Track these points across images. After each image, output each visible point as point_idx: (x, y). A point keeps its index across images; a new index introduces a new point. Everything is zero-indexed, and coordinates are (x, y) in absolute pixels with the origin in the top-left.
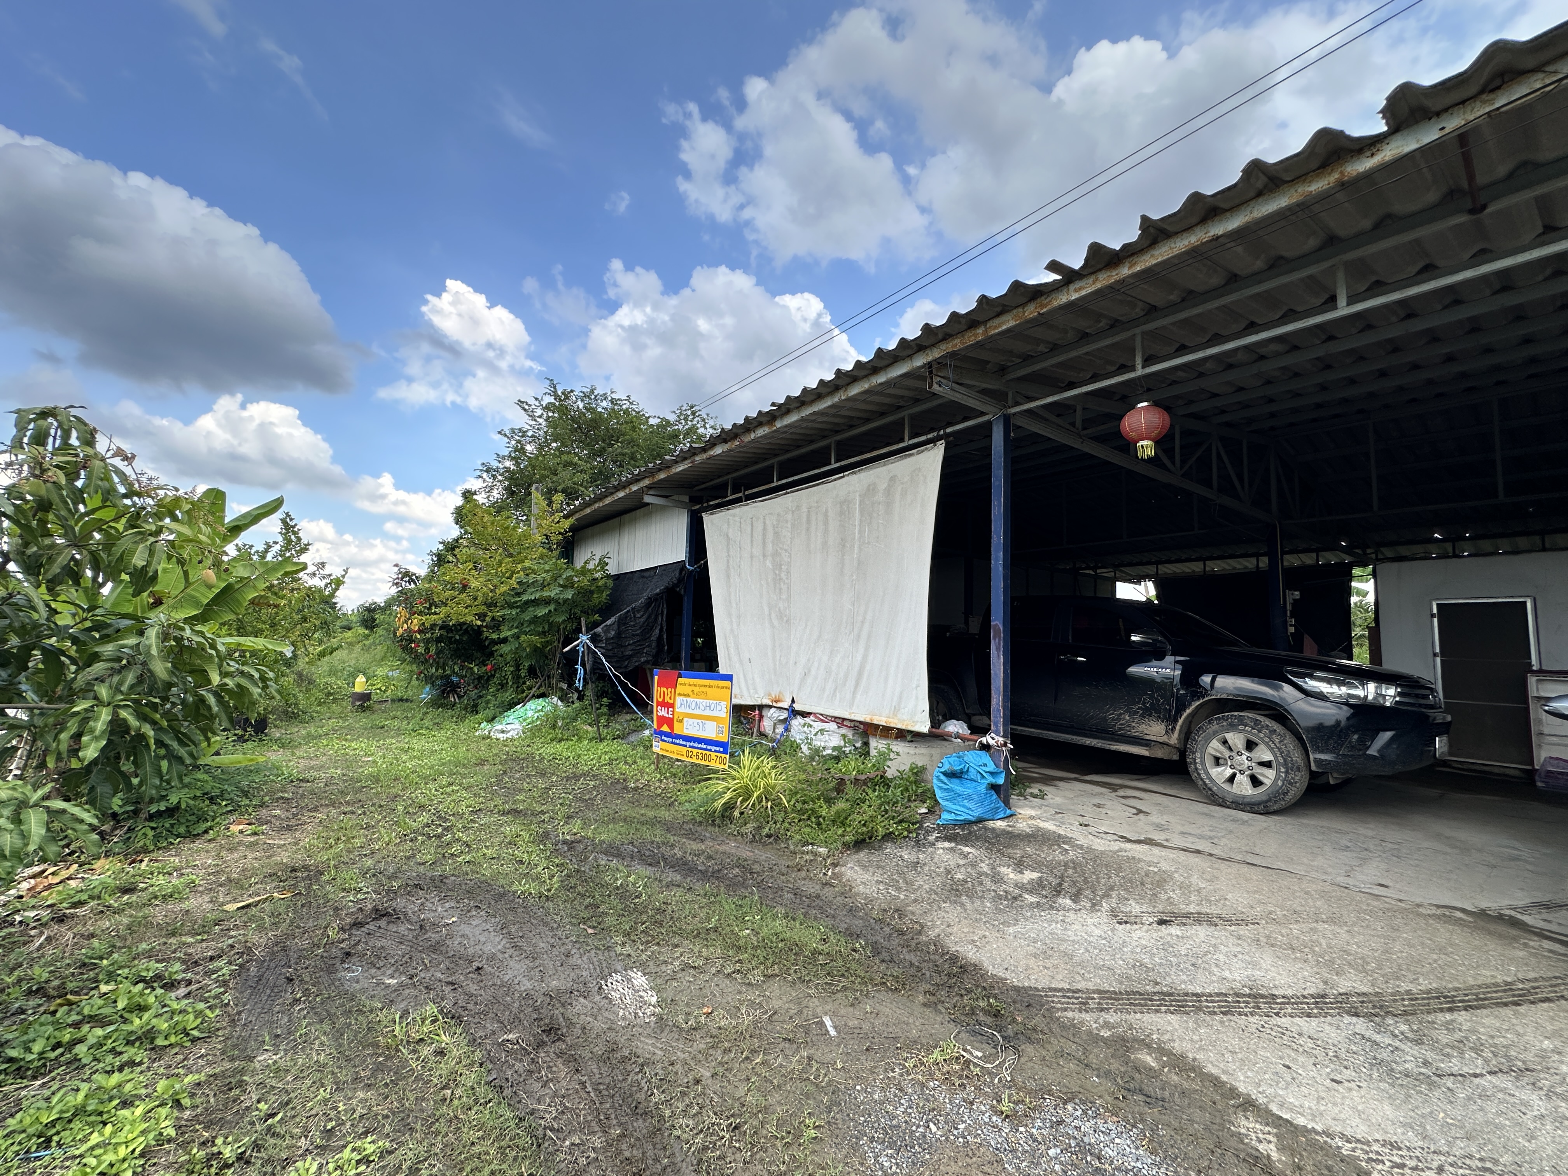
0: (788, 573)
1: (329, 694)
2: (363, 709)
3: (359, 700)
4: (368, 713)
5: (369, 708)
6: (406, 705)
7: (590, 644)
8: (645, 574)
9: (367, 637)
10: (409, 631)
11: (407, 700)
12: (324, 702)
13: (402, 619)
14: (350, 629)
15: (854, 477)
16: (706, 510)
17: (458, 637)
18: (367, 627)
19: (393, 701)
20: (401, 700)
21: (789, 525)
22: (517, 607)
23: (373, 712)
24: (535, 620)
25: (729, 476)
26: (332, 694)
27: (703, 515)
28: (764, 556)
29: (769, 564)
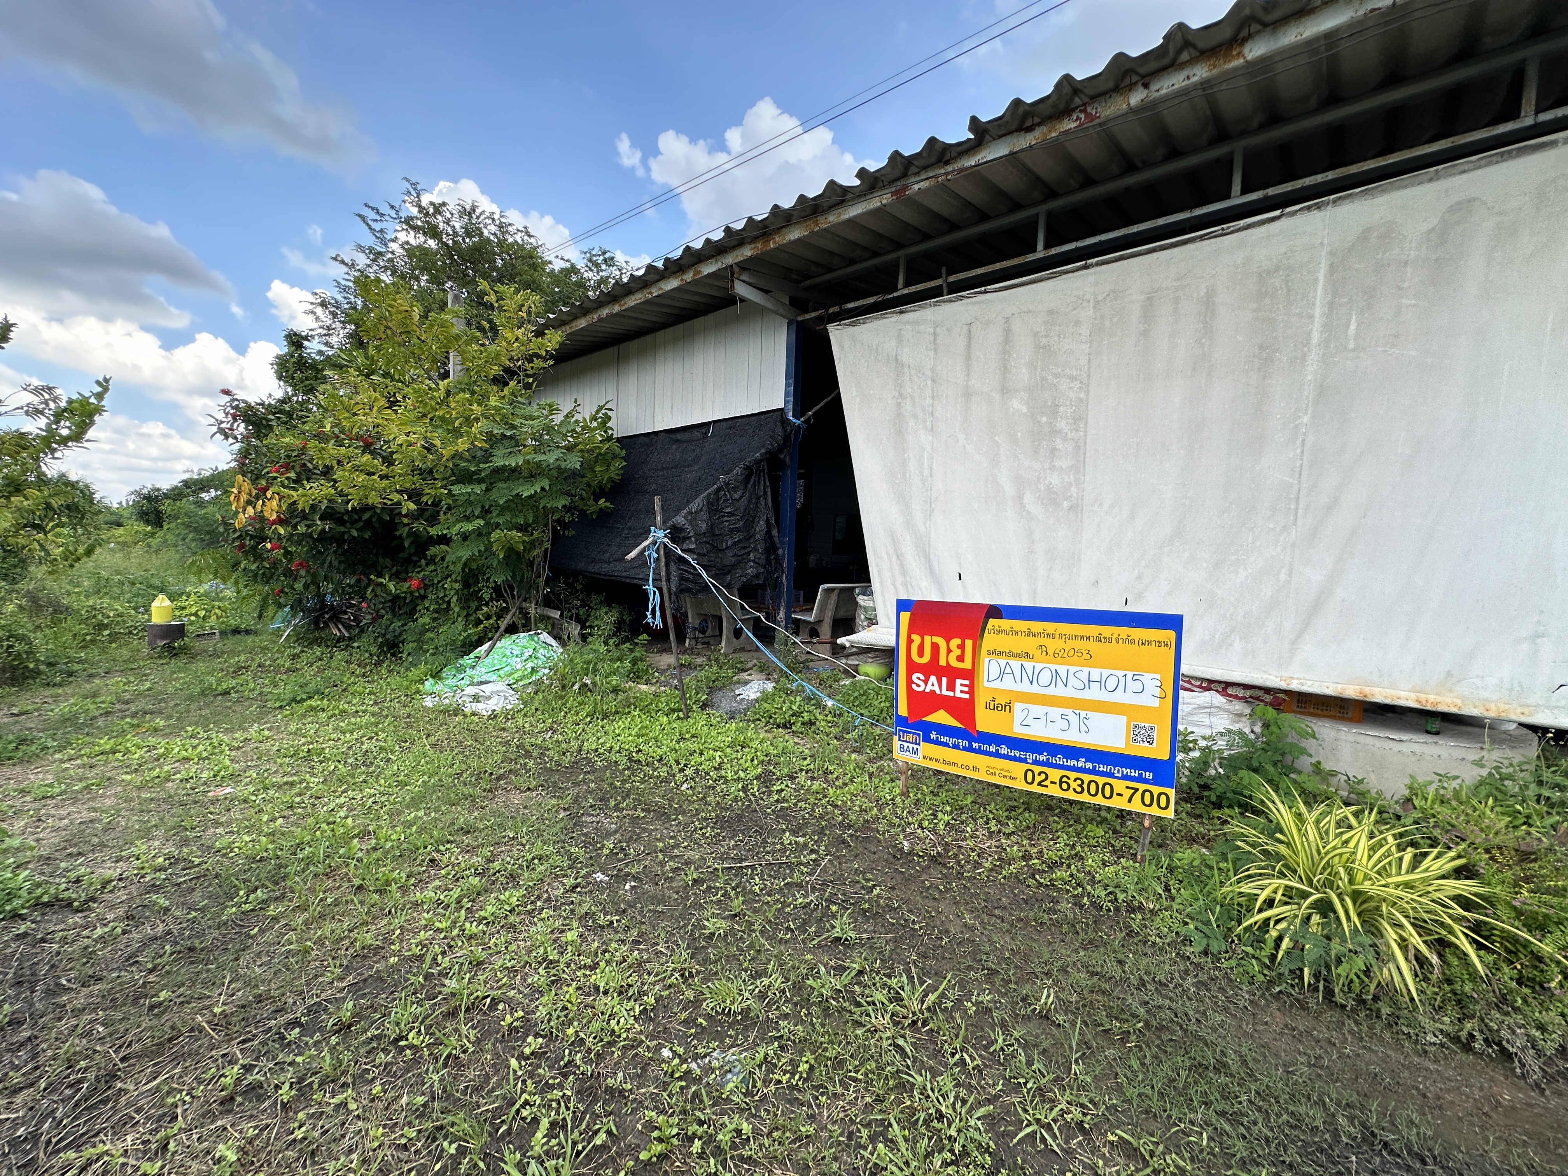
0: (1078, 419)
1: (101, 627)
2: (172, 652)
3: (163, 637)
4: (183, 660)
5: (184, 649)
6: (250, 639)
7: (671, 545)
8: (679, 436)
9: (153, 535)
10: (260, 518)
11: (247, 632)
12: (93, 641)
13: (244, 497)
14: (120, 525)
15: (1315, 214)
16: (837, 318)
17: (355, 533)
18: (148, 522)
19: (223, 633)
20: (236, 631)
21: (1085, 330)
22: (480, 481)
23: (193, 657)
24: (517, 503)
25: (901, 253)
26: (106, 627)
27: (831, 328)
28: (1005, 391)
29: (1018, 405)
